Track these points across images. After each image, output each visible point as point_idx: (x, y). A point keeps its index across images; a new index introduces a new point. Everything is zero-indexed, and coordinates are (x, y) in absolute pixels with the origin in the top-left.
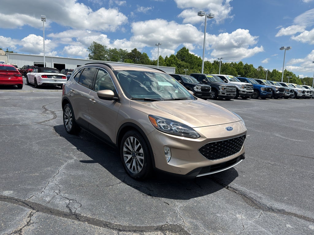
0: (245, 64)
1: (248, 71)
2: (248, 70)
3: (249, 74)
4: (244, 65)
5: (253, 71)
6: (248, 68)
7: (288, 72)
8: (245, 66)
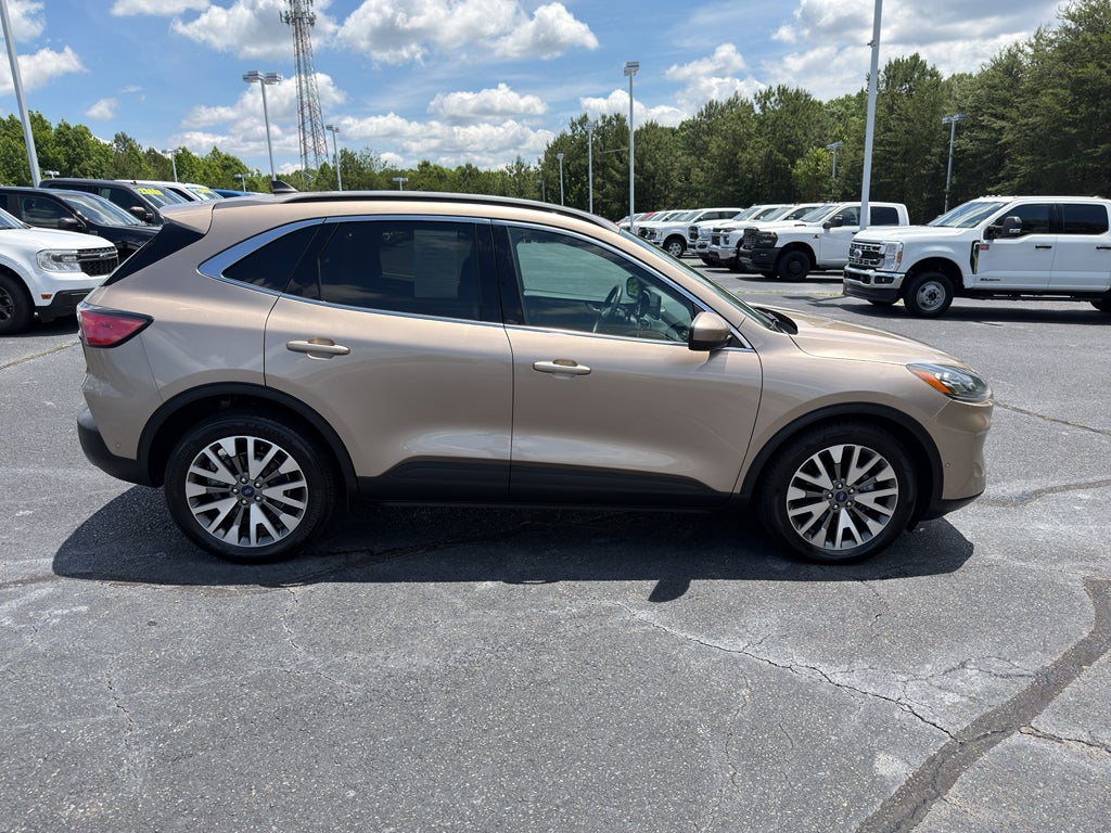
0: (60, 126)
1: (78, 154)
2: (78, 150)
3: (85, 164)
4: (54, 126)
5: (101, 154)
6: (76, 140)
7: (227, 159)
8: (59, 132)
